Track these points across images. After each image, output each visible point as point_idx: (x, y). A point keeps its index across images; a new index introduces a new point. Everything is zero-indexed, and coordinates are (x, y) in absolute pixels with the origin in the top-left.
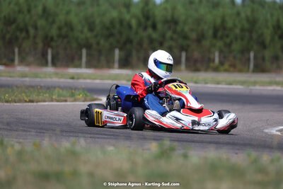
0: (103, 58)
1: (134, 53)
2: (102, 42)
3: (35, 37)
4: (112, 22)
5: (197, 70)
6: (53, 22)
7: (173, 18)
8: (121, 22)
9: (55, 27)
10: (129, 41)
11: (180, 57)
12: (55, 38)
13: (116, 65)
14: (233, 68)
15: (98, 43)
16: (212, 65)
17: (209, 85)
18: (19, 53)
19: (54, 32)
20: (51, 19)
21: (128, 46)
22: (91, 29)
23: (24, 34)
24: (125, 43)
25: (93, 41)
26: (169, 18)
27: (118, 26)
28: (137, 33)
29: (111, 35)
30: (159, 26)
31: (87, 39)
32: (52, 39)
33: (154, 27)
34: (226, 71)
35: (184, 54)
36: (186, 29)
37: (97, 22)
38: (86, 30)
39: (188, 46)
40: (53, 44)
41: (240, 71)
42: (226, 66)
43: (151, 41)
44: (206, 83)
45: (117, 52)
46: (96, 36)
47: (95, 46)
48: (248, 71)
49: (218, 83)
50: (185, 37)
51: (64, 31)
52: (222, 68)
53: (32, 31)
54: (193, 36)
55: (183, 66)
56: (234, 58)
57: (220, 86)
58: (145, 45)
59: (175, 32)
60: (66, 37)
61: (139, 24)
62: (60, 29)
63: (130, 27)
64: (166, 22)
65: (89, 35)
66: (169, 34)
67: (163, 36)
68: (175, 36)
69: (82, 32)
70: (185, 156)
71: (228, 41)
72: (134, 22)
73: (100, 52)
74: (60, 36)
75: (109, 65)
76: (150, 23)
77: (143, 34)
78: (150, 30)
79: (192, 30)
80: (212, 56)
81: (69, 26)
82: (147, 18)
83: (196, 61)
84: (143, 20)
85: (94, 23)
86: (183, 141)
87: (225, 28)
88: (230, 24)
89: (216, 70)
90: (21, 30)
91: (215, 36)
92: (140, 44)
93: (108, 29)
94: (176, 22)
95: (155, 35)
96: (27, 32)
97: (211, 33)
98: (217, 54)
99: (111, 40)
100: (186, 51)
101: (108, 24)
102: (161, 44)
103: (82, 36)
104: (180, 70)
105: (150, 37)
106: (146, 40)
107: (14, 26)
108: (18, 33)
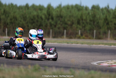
2: (30, 25)
4: (34, 16)
5: (71, 38)
6: (8, 16)
7: (60, 15)
8: (38, 16)
9: (9, 18)
12: (9, 24)
14: (87, 37)
15: (28, 26)
16: (77, 36)
19: (8, 21)
20: (7, 15)
22: (25, 20)
24: (40, 26)
25: (25, 25)
27: (37, 18)
28: (45, 21)
29: (34, 22)
30: (55, 18)
31: (23, 24)
32: (7, 24)
33: (52, 19)
34: (84, 38)
35: (65, 31)
36: (66, 20)
37: (28, 16)
38: (22, 20)
39: (67, 27)
40: (8, 26)
41: (90, 38)
42: (84, 36)
43: (51, 25)
46: (27, 23)
48: (93, 39)
50: (66, 24)
51: (13, 20)
52: (81, 37)
54: (69, 23)
55: (65, 36)
56: (87, 32)
58: (48, 27)
59: (61, 21)
61: (46, 18)
62: (11, 19)
63: (42, 19)
64: (58, 17)
65: (24, 22)
66: (59, 22)
67: (56, 23)
68: (61, 23)
69: (21, 21)
71: (84, 25)
72: (43, 17)
74: (11, 23)
76: (50, 17)
77: (48, 22)
78: (50, 20)
79: (69, 20)
80: (77, 32)
81: (15, 18)
82: (49, 15)
83: (71, 34)
84: (47, 16)
85: (26, 17)
87: (82, 20)
88: (84, 18)
89: (79, 38)
91: (79, 23)
92: (46, 26)
93: (32, 20)
94: (62, 17)
95: (52, 23)
97: (76, 22)
98: (80, 31)
99: (33, 24)
101: (32, 18)
102: (55, 26)
103: (21, 23)
104: (63, 38)
105: (50, 23)
106: (49, 24)
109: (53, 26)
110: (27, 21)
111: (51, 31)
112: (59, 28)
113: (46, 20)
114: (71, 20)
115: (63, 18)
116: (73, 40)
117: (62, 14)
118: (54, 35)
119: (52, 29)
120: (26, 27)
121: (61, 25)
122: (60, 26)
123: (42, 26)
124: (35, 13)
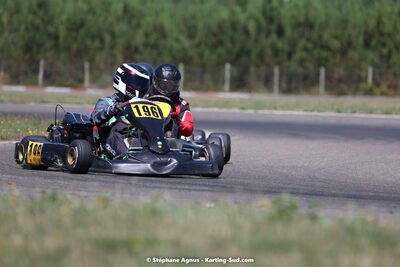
0: (207, 76)
1: (252, 70)
2: (207, 53)
3: (113, 47)
4: (221, 25)
5: (341, 93)
6: (139, 26)
7: (307, 19)
8: (234, 25)
9: (140, 33)
10: (244, 52)
11: (318, 74)
12: (141, 48)
13: (227, 86)
14: (394, 90)
15: (201, 56)
16: (362, 86)
17: (357, 115)
18: (91, 69)
19: (139, 39)
20: (134, 22)
21: (244, 59)
22: (191, 36)
23: (97, 43)
24: (239, 55)
25: (192, 52)
26: (302, 19)
27: (229, 32)
28: (256, 41)
29: (220, 43)
30: (288, 31)
31: (184, 49)
32: (136, 50)
33: (281, 32)
34: (383, 94)
35: (323, 71)
36: (326, 35)
37: (200, 25)
38: (183, 37)
39: (326, 60)
40: (138, 57)
42: (384, 88)
43: (276, 52)
44: (354, 112)
45: (228, 67)
46: (198, 46)
47: (196, 59)
49: (371, 112)
50: (326, 47)
51: (152, 40)
52: (377, 91)
53: (108, 38)
54: (336, 44)
55: (322, 88)
56: (395, 75)
57: (373, 116)
58: (268, 57)
59: (308, 40)
60: (155, 46)
61: (259, 29)
62: (147, 35)
63: (247, 32)
64: (297, 25)
65: (186, 43)
66: (302, 42)
67: (294, 44)
68: (309, 45)
69: (177, 41)
70: (313, 218)
71: (385, 51)
72: (252, 26)
73: (204, 66)
74: (146, 45)
75: (217, 86)
76: (273, 27)
77: (265, 42)
78: (274, 37)
79: (334, 37)
80: (363, 74)
81: (161, 31)
82: (271, 19)
83: (340, 81)
84: (264, 23)
85: (195, 27)
86: (316, 195)
87: (381, 34)
89: (369, 92)
90: (93, 38)
91: (367, 45)
92: (261, 56)
93: (215, 35)
94: (309, 25)
95: (280, 44)
96: (102, 40)
97: (361, 40)
98: (370, 71)
99: (220, 50)
100: (325, 66)
101: (215, 28)
102: (290, 55)
103: (178, 46)
104: (317, 94)
105: (273, 46)
106: (269, 52)
107: (82, 32)
108: (89, 42)
109: (283, 56)
110: (196, 41)
111: (276, 70)
112: (301, 62)
113: (262, 38)
115: (317, 28)
116: (349, 101)
117: (311, 15)
118: (284, 86)
119: (280, 63)
124: (224, 15)
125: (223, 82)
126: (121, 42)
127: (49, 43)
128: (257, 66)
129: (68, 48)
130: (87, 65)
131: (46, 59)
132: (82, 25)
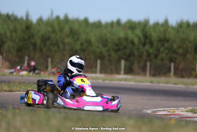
0: (113, 67)
1: (136, 62)
2: (113, 54)
3: (64, 50)
4: (119, 39)
5: (183, 77)
6: (78, 39)
7: (165, 37)
8: (126, 39)
9: (79, 43)
12: (79, 51)
13: (122, 72)
15: (110, 56)
16: (194, 73)
18: (52, 62)
19: (78, 47)
20: (76, 37)
21: (132, 58)
22: (105, 46)
23: (56, 48)
24: (129, 56)
25: (105, 54)
26: (162, 37)
27: (124, 43)
28: (138, 49)
29: (119, 50)
30: (155, 44)
31: (101, 53)
33: (151, 44)
35: (172, 65)
36: (175, 46)
37: (109, 40)
38: (100, 46)
39: (176, 58)
43: (149, 55)
45: (123, 62)
46: (109, 50)
50: (175, 52)
51: (85, 46)
53: (61, 46)
54: (181, 51)
58: (144, 57)
59: (166, 48)
61: (140, 42)
62: (82, 44)
64: (160, 40)
65: (103, 50)
66: (162, 49)
67: (158, 51)
68: (167, 51)
69: (98, 47)
72: (136, 40)
74: (83, 50)
75: (118, 72)
76: (147, 41)
78: (147, 47)
79: (179, 47)
80: (194, 67)
81: (89, 42)
84: (143, 39)
85: (107, 40)
90: (54, 45)
92: (140, 56)
93: (117, 45)
94: (168, 41)
95: (151, 51)
96: (58, 47)
97: (193, 49)
99: (120, 53)
100: (175, 62)
101: (117, 42)
102: (156, 57)
103: (98, 50)
104: (170, 76)
105: (147, 51)
106: (145, 53)
107: (48, 43)
108: (52, 48)
109: (152, 56)
111: (148, 64)
112: (162, 60)
113: (141, 47)
114: (185, 46)
115: (170, 42)
117: (167, 36)
118: (153, 72)
119: (150, 61)
120: (107, 57)
121: (167, 54)
122: (164, 55)
123: (134, 55)
124: (122, 34)
125: (120, 70)
126: (68, 48)
127: (31, 48)
128: (139, 62)
129: (41, 50)
130: (50, 60)
131: (29, 56)
132: (49, 39)
